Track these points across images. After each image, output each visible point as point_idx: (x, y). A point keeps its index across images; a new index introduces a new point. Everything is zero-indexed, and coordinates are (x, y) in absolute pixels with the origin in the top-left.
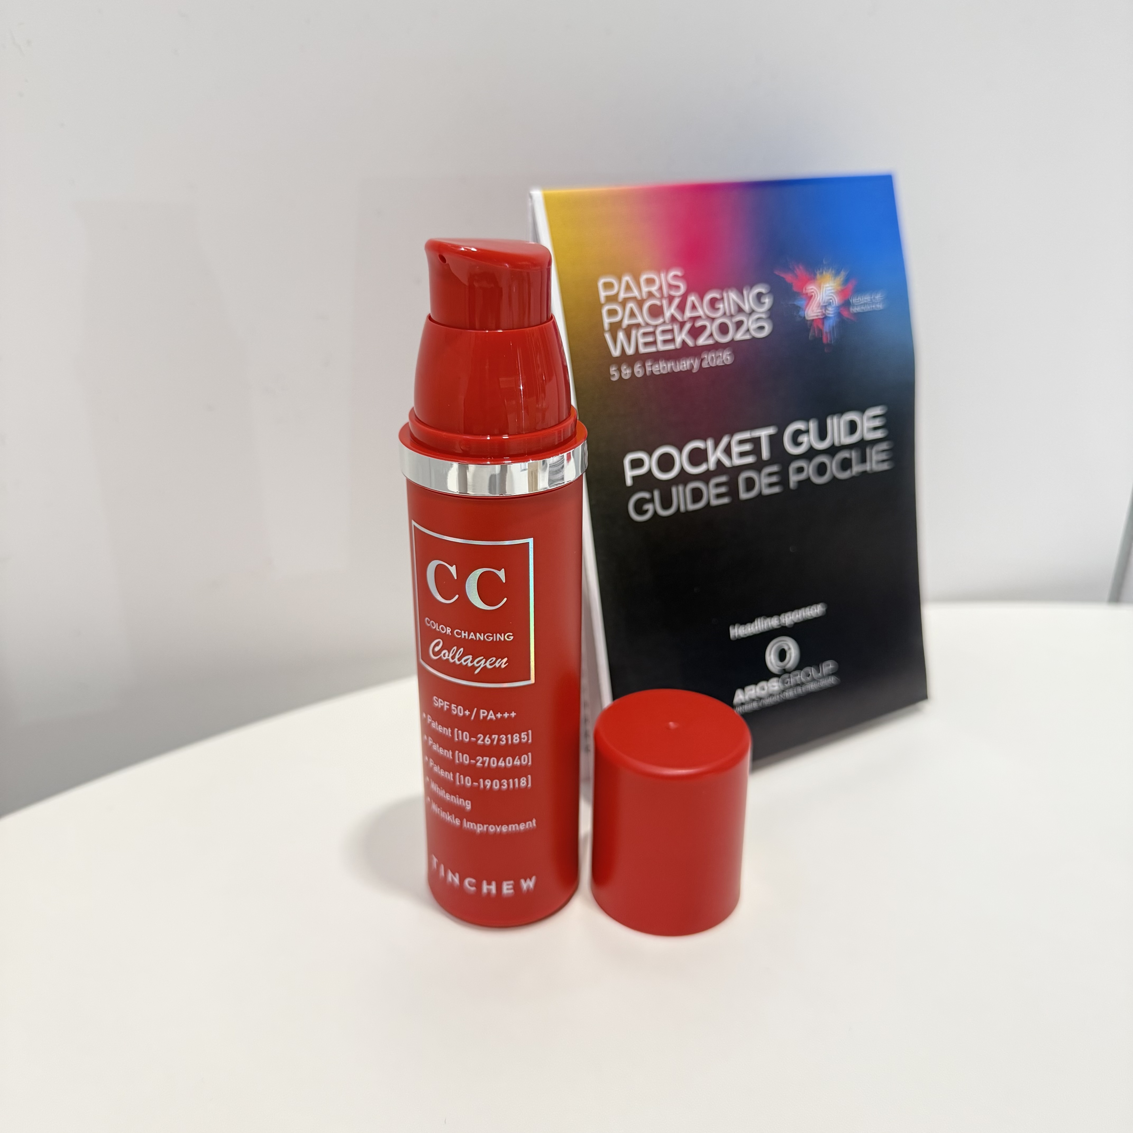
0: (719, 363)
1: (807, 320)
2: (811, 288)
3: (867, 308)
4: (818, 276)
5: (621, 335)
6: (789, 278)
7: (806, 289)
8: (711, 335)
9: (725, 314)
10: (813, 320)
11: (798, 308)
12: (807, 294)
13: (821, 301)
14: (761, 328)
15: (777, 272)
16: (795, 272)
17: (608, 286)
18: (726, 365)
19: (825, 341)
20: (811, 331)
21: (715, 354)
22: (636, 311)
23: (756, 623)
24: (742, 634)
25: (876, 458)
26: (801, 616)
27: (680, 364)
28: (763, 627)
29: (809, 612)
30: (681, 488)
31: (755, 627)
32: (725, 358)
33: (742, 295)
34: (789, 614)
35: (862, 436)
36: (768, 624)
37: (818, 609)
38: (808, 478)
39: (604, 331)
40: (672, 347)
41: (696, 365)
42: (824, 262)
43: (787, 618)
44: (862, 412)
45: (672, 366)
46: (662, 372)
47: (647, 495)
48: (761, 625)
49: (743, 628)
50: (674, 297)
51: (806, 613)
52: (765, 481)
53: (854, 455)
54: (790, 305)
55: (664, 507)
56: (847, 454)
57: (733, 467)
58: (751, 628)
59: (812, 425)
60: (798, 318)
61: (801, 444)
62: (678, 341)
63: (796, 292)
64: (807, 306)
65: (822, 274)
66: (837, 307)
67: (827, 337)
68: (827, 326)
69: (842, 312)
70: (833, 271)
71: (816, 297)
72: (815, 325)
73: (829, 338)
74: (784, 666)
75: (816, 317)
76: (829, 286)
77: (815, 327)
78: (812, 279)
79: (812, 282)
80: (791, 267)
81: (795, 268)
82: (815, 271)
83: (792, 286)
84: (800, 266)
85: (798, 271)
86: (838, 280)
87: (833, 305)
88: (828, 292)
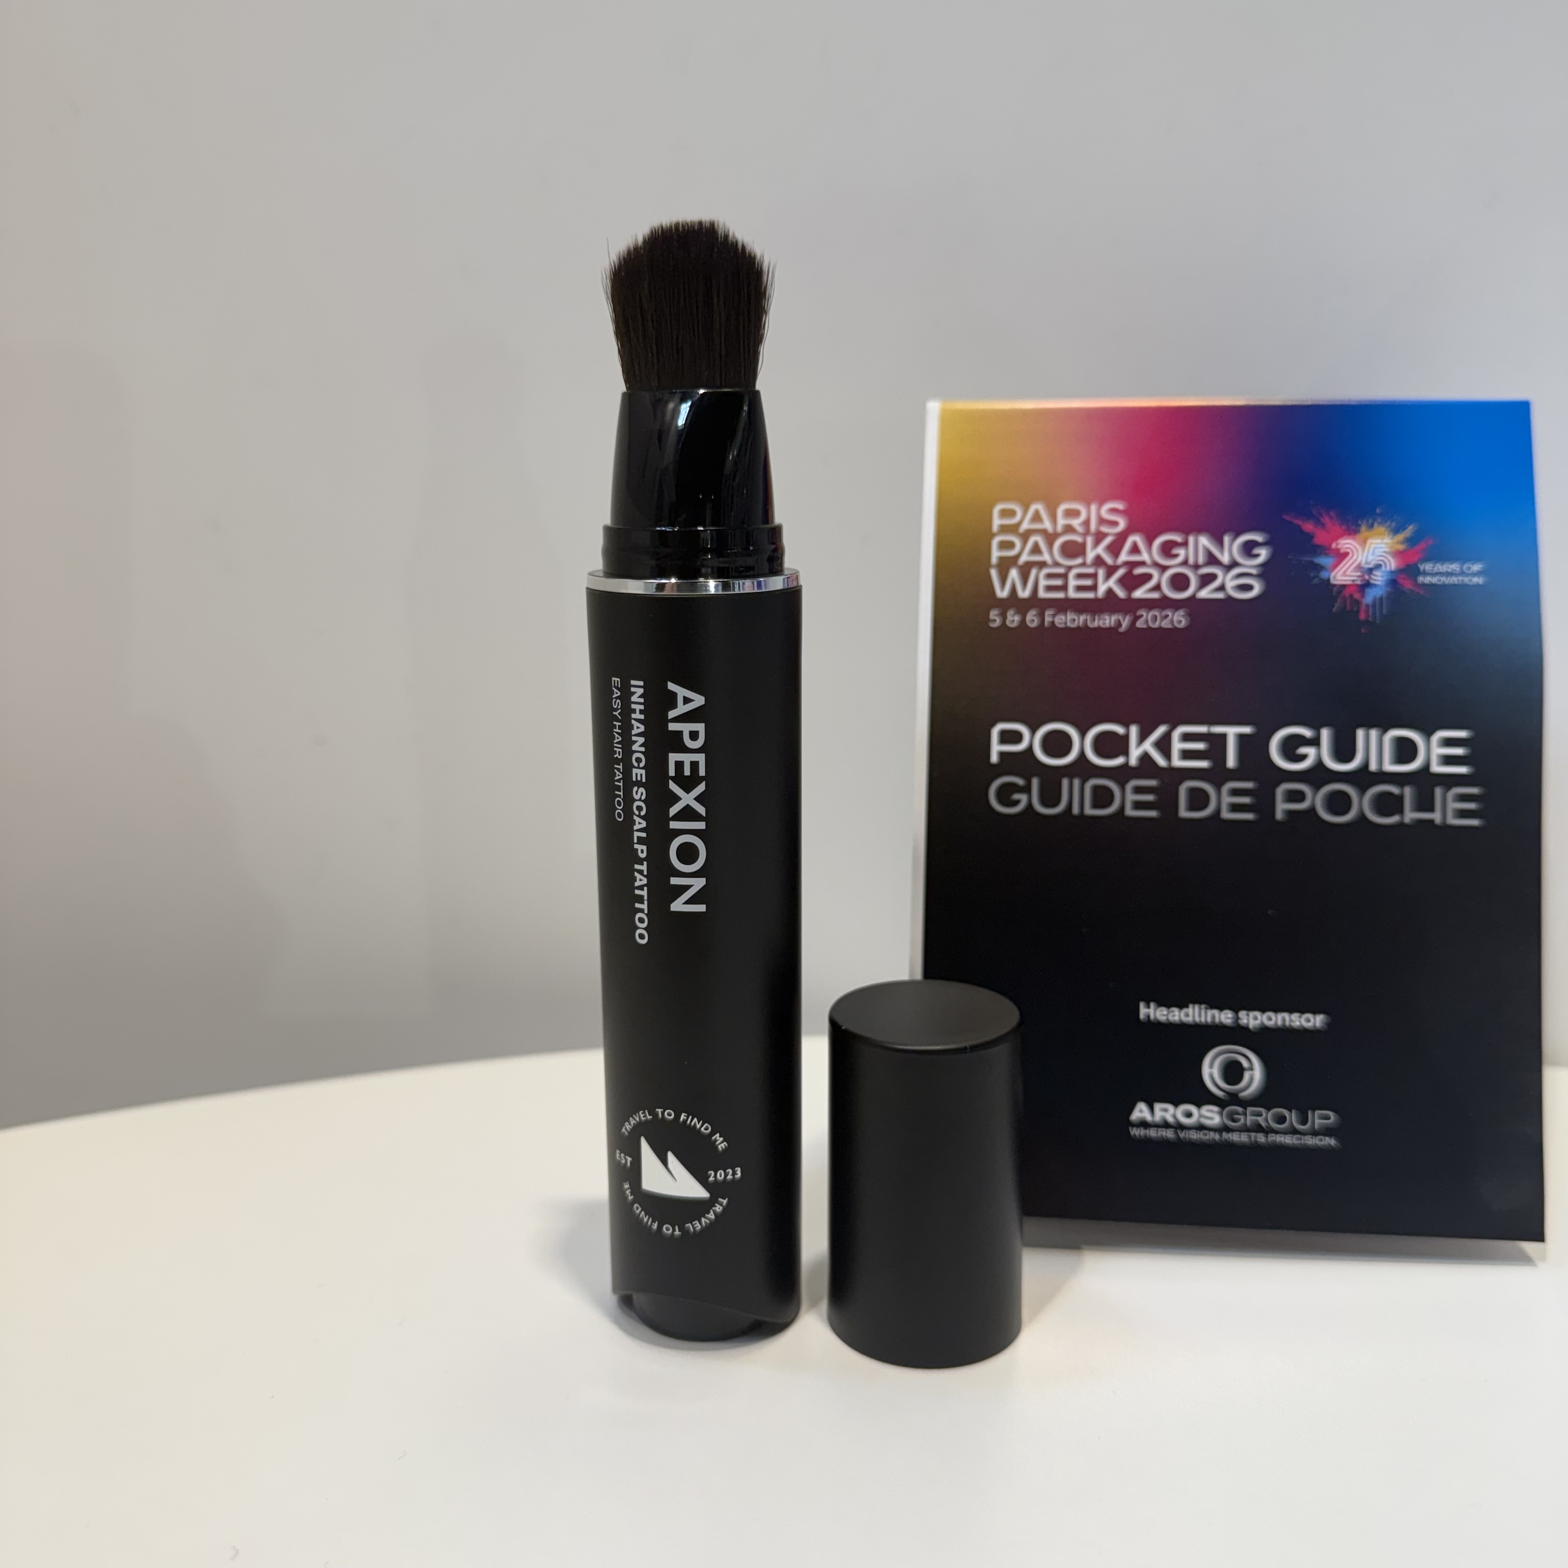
0: (1166, 624)
1: (1335, 585)
2: (1345, 543)
3: (1453, 580)
4: (1363, 528)
5: (1014, 574)
6: (1308, 527)
7: (1337, 544)
8: (1157, 588)
9: (1185, 563)
10: (1344, 586)
11: (1319, 568)
12: (1338, 550)
13: (1363, 562)
14: (1247, 588)
15: (1287, 518)
16: (1322, 520)
17: (1006, 513)
18: (1176, 629)
19: (1362, 616)
20: (1339, 600)
21: (1161, 613)
22: (1043, 546)
23: (1190, 1010)
24: (1162, 1019)
25: (1454, 805)
26: (1280, 1023)
27: (1099, 619)
28: (1203, 1020)
29: (1297, 1020)
30: (1076, 782)
31: (1187, 1015)
32: (1175, 618)
33: (1220, 543)
34: (1257, 1014)
35: (1426, 767)
36: (1213, 1017)
37: (1316, 1021)
38: (1312, 810)
39: (989, 565)
40: (1089, 595)
41: (1125, 623)
42: (1378, 511)
43: (1252, 1019)
44: (1428, 733)
45: (1086, 620)
46: (1069, 624)
47: (1020, 782)
48: (1200, 1015)
49: (1164, 1011)
50: (1105, 535)
51: (1291, 1021)
52: (1227, 800)
53: (1408, 792)
54: (1303, 562)
55: (1045, 803)
56: (1394, 789)
57: (1171, 770)
58: (1179, 1016)
59: (1326, 734)
60: (1316, 581)
61: (1303, 757)
62: (1102, 589)
63: (1318, 546)
64: (1335, 566)
65: (1371, 526)
66: (1392, 572)
67: (1367, 612)
68: (1370, 597)
69: (1401, 581)
70: (1393, 524)
71: (1353, 555)
72: (1346, 593)
73: (1370, 614)
74: (1235, 1092)
75: (1350, 583)
76: (1382, 543)
77: (1347, 595)
78: (1352, 531)
79: (1349, 534)
80: (1314, 512)
81: (1321, 515)
82: (1359, 522)
83: (1313, 537)
84: (1332, 514)
85: (1326, 520)
86: (1401, 537)
87: (1383, 568)
88: (1378, 552)
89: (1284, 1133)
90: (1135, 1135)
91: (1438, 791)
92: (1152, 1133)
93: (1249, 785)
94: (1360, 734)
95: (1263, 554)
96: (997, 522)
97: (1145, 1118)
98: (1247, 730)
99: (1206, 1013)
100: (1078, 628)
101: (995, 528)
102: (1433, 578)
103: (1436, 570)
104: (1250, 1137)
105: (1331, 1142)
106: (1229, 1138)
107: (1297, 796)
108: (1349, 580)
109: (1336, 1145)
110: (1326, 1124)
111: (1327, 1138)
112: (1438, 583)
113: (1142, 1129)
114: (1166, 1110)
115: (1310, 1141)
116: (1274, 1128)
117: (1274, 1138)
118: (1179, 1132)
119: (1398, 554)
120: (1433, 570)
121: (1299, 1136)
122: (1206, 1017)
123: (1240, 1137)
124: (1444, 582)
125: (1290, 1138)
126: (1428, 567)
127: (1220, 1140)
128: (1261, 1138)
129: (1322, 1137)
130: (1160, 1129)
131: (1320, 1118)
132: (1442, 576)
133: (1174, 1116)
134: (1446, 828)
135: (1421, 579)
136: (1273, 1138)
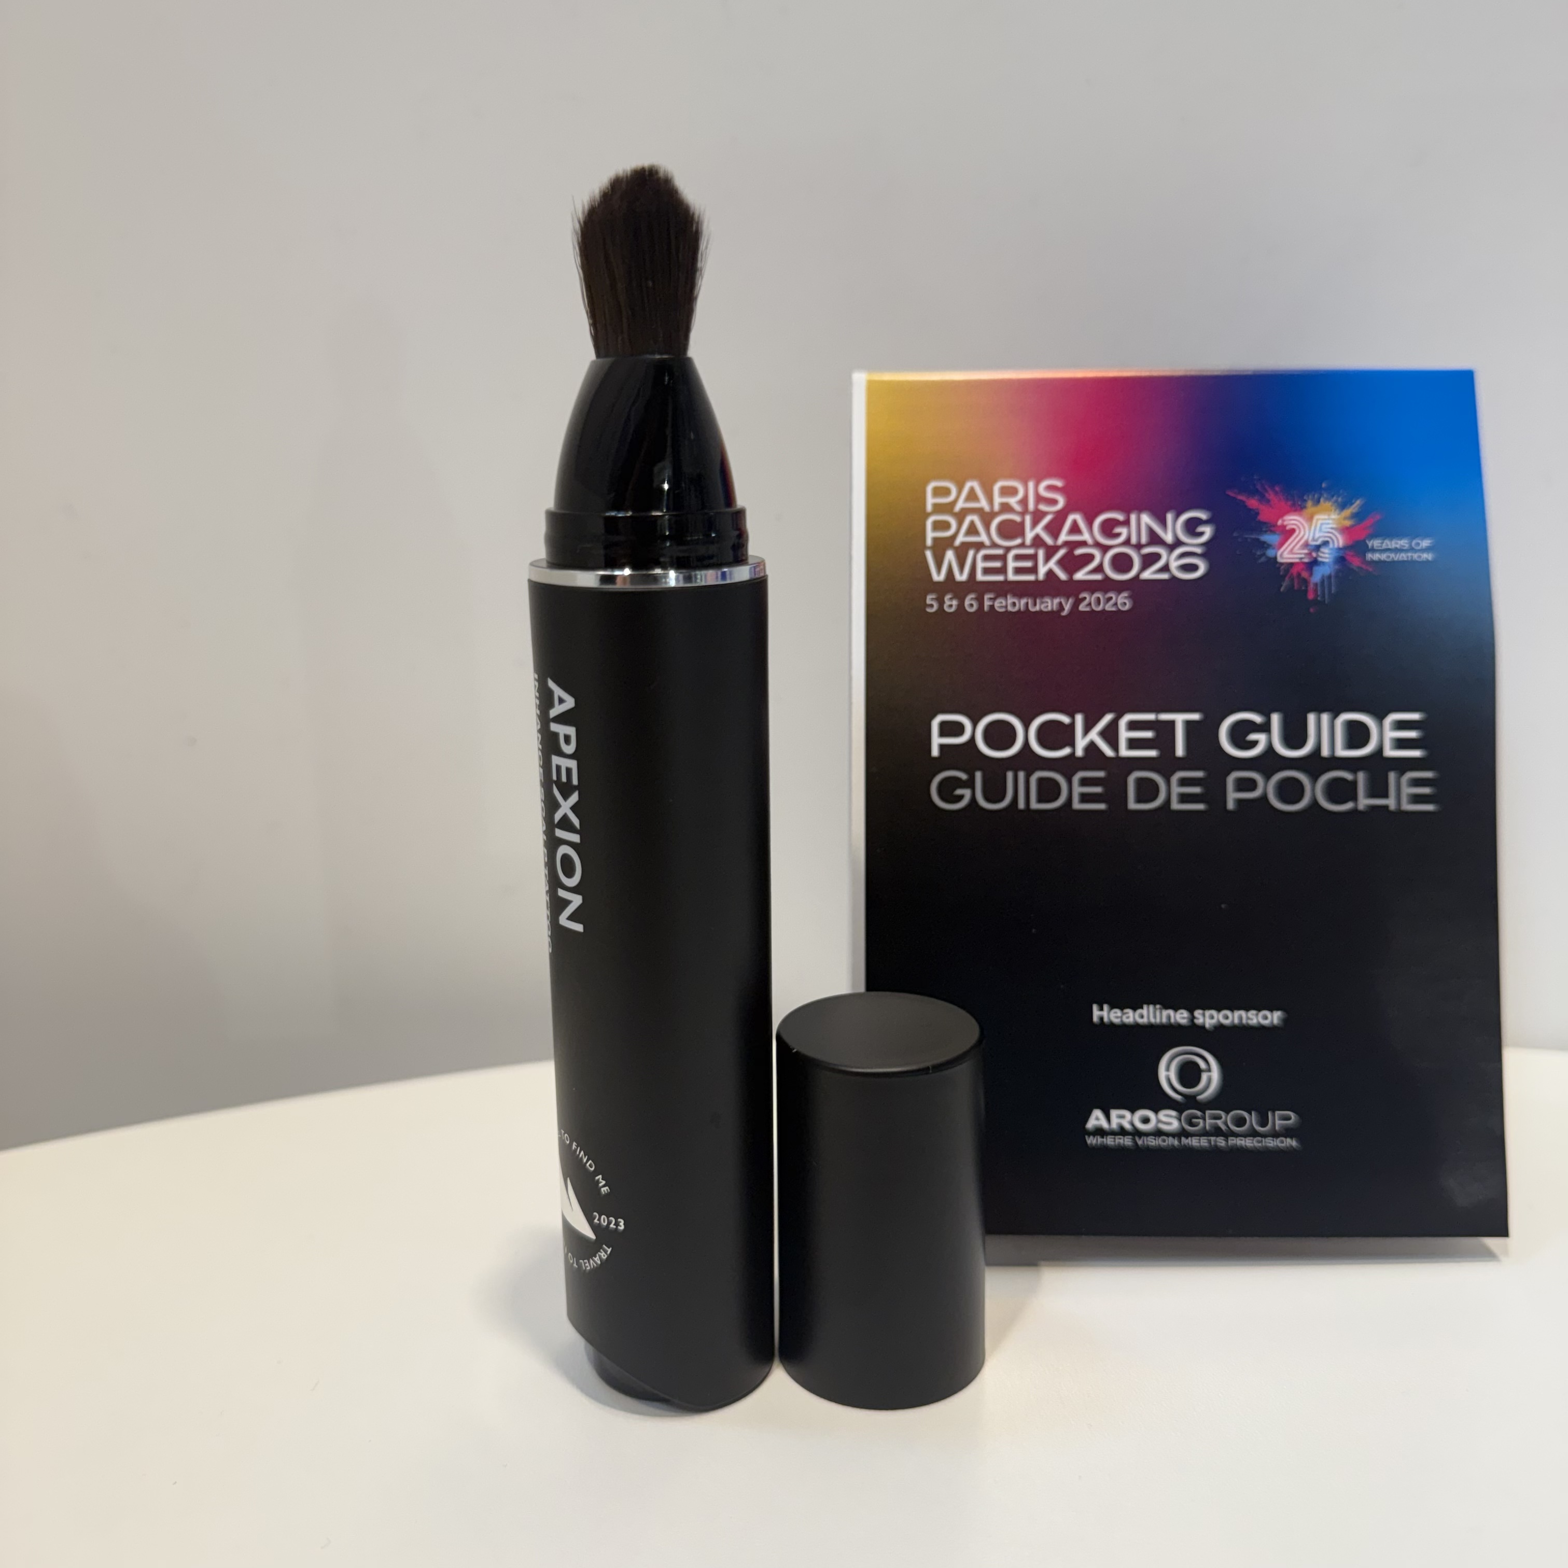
0: (1109, 607)
1: (1282, 564)
2: (1291, 520)
3: (1402, 556)
4: (1309, 503)
5: (950, 555)
6: (1253, 503)
7: (1284, 521)
8: (1099, 569)
9: (1127, 542)
10: (1291, 565)
11: (1265, 546)
12: (1284, 527)
13: (1311, 538)
14: (1193, 568)
15: (1231, 494)
16: (1267, 495)
17: (938, 492)
18: (1121, 611)
19: (1311, 596)
20: (1287, 579)
21: (1104, 595)
22: (980, 526)
23: (1144, 1011)
24: (1117, 1021)
25: (1407, 790)
26: (1236, 1021)
27: (1042, 603)
28: (1158, 1020)
29: (1254, 1018)
30: (1021, 775)
31: (1142, 1017)
32: (1120, 601)
33: (1163, 522)
34: (1214, 1012)
35: (1380, 750)
36: (1169, 1017)
37: (1274, 1018)
38: (1264, 798)
39: (925, 547)
40: (1031, 578)
41: (1067, 607)
42: (1324, 485)
43: (1208, 1018)
44: (1380, 717)
45: (1027, 603)
46: (1010, 608)
47: (963, 776)
48: (1155, 1017)
49: (1118, 1012)
50: (1044, 514)
51: (1248, 1018)
52: (1176, 790)
53: (1361, 777)
54: (1249, 540)
55: (988, 799)
56: (1348, 776)
57: (1118, 759)
58: (1134, 1018)
59: (1276, 718)
60: (1263, 559)
61: (1254, 744)
62: (1042, 571)
63: (1265, 523)
64: (1282, 544)
65: (1318, 502)
66: (1339, 549)
67: (1316, 591)
68: (1318, 575)
69: (1348, 558)
70: (1340, 499)
71: (1299, 533)
72: (1294, 571)
73: (1319, 593)
74: (1193, 1094)
75: (1297, 561)
76: (1329, 519)
77: (1295, 575)
78: (1298, 508)
79: (1296, 511)
80: (1259, 487)
81: (1267, 491)
82: (1305, 497)
83: (1257, 514)
84: (1277, 489)
85: (1270, 495)
86: (1348, 512)
87: (1331, 545)
88: (1326, 528)
89: (1245, 1136)
90: (1091, 1144)
91: (1392, 776)
92: (1109, 1141)
93: (1199, 774)
94: (1311, 718)
95: (1208, 532)
96: (930, 501)
97: (1101, 1126)
98: (1195, 717)
99: (1161, 1013)
100: (1019, 611)
101: (929, 508)
102: (1382, 555)
103: (1384, 546)
104: (1209, 1141)
105: (1292, 1143)
106: (1188, 1144)
107: (1250, 785)
108: (1297, 558)
109: (1297, 1147)
110: (1287, 1124)
111: (1289, 1140)
112: (1388, 560)
113: (1099, 1137)
114: (1122, 1117)
115: (1271, 1143)
116: (1234, 1131)
117: (1235, 1142)
118: (1137, 1138)
119: (1345, 530)
120: (1381, 546)
121: (1259, 1138)
122: (1161, 1018)
123: (1200, 1142)
124: (1393, 558)
125: (1251, 1141)
126: (1375, 543)
127: (1178, 1146)
128: (1221, 1142)
129: (1283, 1139)
130: (1117, 1137)
131: (1280, 1119)
132: (1391, 553)
133: (1132, 1124)
134: (1400, 813)
135: (1369, 556)
136: (1233, 1141)
